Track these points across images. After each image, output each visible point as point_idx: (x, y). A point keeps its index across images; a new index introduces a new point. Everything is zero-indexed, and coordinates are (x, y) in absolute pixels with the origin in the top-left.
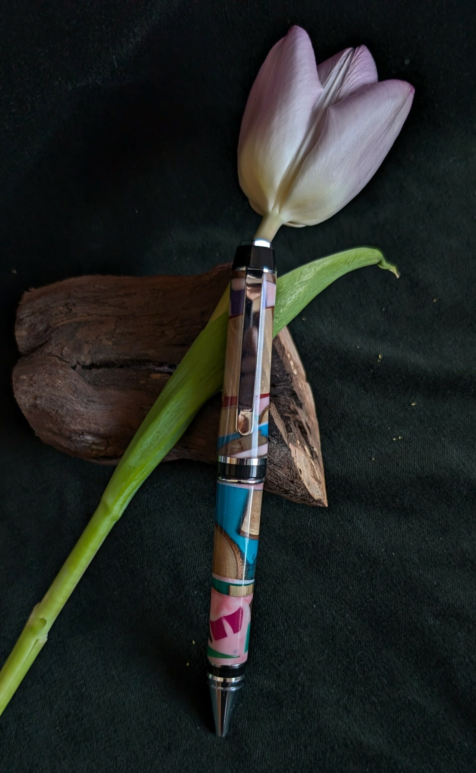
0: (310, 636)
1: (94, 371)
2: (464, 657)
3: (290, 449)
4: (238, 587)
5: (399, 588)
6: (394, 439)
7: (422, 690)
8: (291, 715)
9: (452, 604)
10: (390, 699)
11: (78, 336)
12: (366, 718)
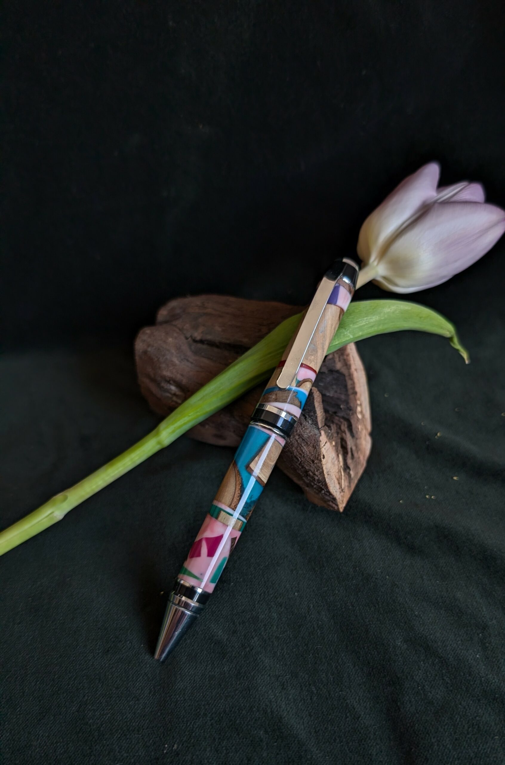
0: (280, 614)
1: (200, 345)
2: (418, 684)
3: (320, 433)
4: (228, 515)
5: (380, 606)
6: (427, 496)
7: (364, 700)
8: (229, 668)
9: (425, 636)
10: (329, 696)
11: (200, 320)
12: (298, 701)
